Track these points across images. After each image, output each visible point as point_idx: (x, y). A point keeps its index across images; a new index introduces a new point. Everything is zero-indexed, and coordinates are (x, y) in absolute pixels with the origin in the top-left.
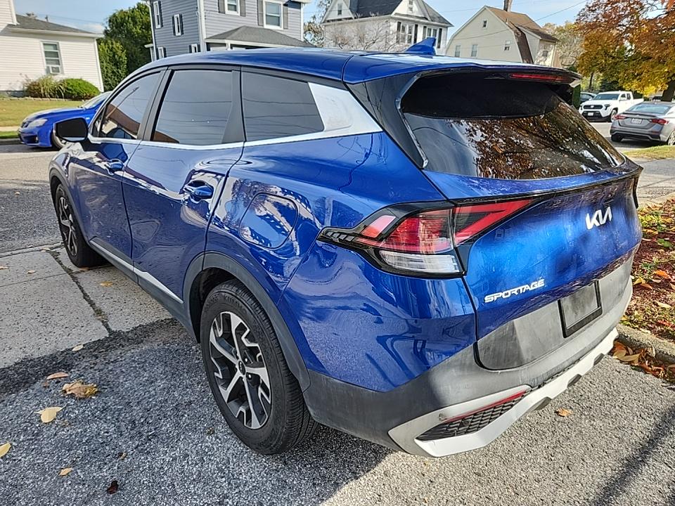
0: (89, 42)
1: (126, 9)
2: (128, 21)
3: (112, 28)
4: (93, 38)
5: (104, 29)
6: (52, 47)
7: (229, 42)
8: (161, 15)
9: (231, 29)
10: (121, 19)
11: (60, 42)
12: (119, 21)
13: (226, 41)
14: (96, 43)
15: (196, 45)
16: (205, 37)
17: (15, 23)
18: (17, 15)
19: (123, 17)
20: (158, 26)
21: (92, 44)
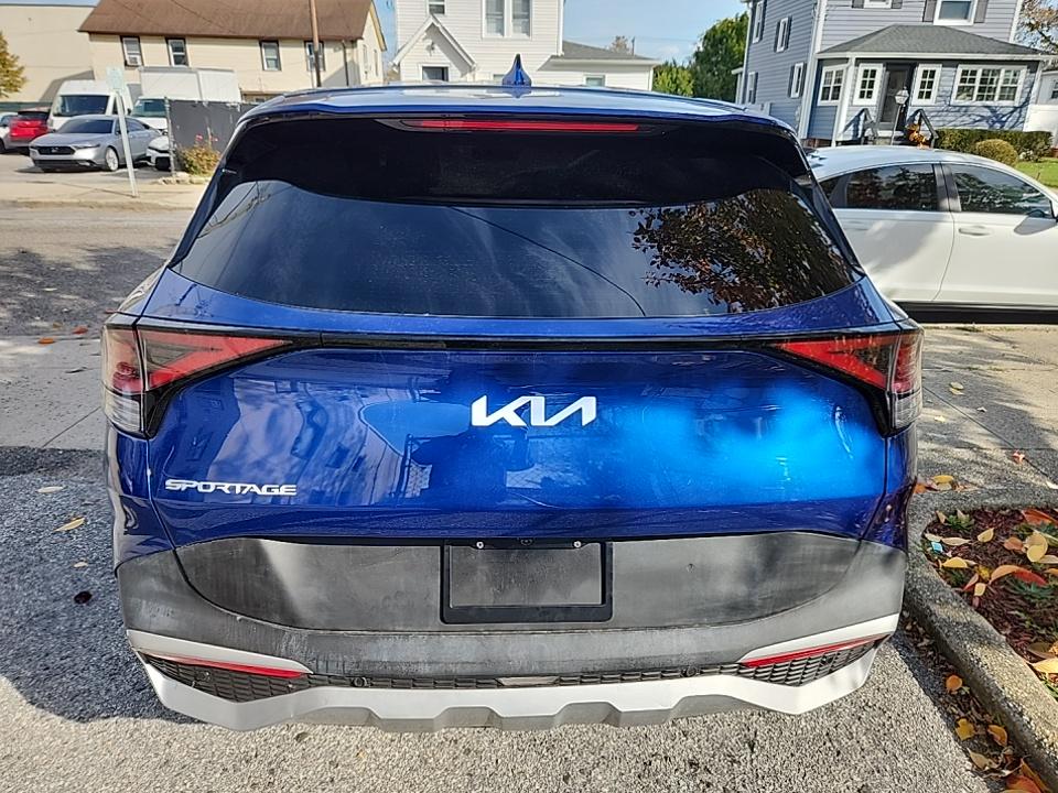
0: (644, 72)
1: (732, 17)
2: (730, 36)
3: (705, 48)
4: (650, 66)
5: (695, 49)
6: (595, 82)
7: (853, 56)
8: (763, 22)
9: (868, 33)
10: (722, 32)
11: (607, 75)
12: (718, 36)
13: (848, 55)
14: (652, 72)
15: (802, 64)
16: (818, 50)
17: (561, 53)
18: (564, 42)
19: (725, 29)
20: (755, 40)
21: (647, 75)
